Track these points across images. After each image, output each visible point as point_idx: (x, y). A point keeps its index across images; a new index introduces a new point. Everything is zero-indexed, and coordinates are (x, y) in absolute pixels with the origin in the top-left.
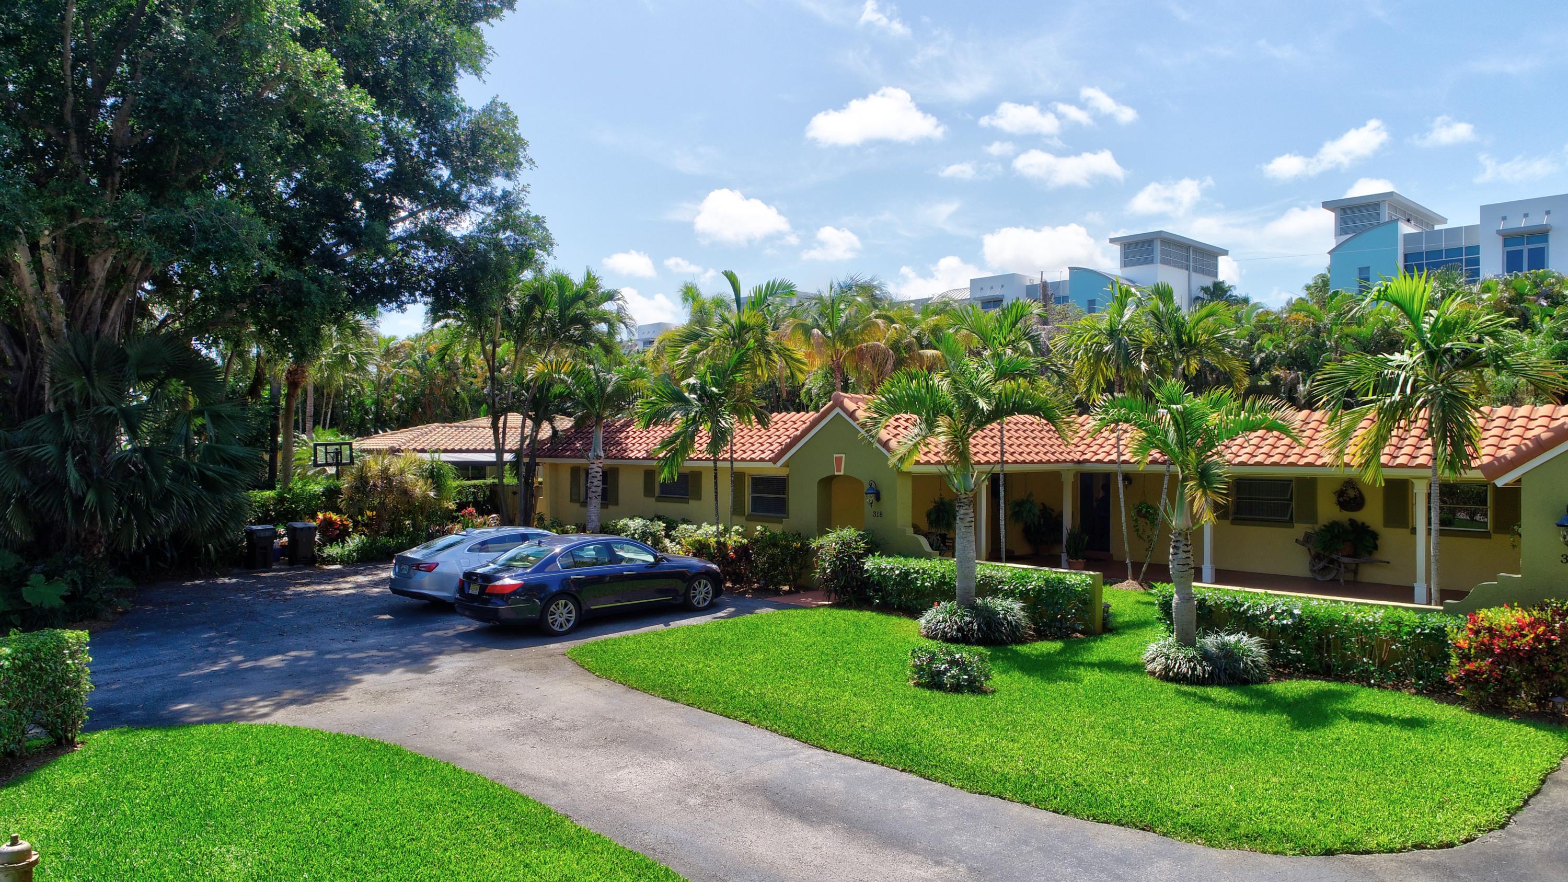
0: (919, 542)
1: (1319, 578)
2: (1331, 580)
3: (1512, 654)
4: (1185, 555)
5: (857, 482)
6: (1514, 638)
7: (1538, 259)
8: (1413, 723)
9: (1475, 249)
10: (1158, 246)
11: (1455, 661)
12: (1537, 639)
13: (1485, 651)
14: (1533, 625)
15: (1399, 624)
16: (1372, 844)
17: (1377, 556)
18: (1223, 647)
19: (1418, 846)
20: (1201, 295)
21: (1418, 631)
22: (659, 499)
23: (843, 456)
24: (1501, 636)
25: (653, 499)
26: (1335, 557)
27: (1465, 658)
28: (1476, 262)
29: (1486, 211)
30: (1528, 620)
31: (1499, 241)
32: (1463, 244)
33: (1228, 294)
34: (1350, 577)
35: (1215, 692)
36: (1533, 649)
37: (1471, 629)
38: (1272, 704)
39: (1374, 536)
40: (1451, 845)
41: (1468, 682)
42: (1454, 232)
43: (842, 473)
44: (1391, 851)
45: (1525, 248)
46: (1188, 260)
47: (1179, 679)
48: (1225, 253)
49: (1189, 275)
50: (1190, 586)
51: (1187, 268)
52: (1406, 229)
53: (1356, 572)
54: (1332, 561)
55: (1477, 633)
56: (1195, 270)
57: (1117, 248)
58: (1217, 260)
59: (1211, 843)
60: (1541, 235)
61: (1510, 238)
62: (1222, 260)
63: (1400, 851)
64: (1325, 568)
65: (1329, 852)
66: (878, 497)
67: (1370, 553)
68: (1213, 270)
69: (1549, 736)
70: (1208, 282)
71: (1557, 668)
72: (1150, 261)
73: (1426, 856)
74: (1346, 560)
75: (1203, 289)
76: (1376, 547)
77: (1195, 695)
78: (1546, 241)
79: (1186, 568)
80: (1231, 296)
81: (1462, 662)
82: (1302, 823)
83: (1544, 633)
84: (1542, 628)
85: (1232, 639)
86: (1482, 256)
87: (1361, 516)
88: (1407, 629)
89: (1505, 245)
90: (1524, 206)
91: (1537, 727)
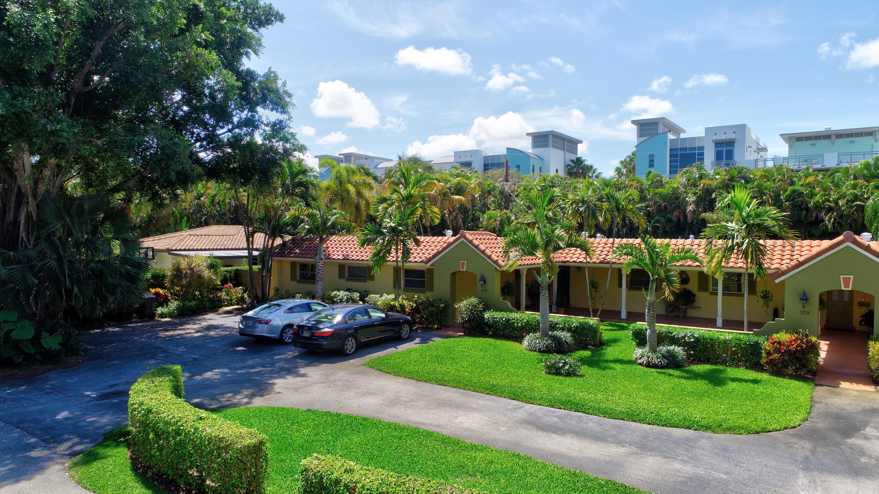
0: (507, 304)
1: (670, 315)
2: (676, 316)
3: (788, 352)
4: (653, 313)
5: (474, 275)
6: (789, 346)
7: (730, 155)
8: (755, 381)
9: (702, 148)
10: (551, 139)
11: (764, 355)
12: (797, 346)
13: (777, 351)
14: (795, 340)
15: (740, 340)
16: (771, 429)
17: (695, 305)
18: (668, 352)
19: (785, 428)
20: (570, 163)
21: (748, 343)
22: (348, 280)
23: (466, 262)
24: (784, 345)
25: (344, 280)
26: (678, 305)
27: (769, 353)
28: (703, 154)
29: (708, 130)
30: (793, 338)
31: (713, 145)
32: (697, 145)
33: (584, 164)
34: (683, 314)
35: (672, 371)
36: (796, 350)
37: (771, 342)
38: (696, 376)
39: (694, 295)
40: (795, 427)
41: (770, 363)
42: (692, 139)
43: (465, 270)
44: (777, 431)
45: (724, 149)
46: (564, 145)
47: (655, 366)
48: (581, 142)
49: (565, 153)
50: (655, 325)
51: (564, 150)
52: (671, 136)
53: (685, 312)
54: (676, 307)
55: (773, 344)
56: (567, 151)
57: (530, 139)
58: (577, 146)
59: (714, 432)
60: (731, 143)
61: (718, 144)
62: (579, 145)
63: (780, 430)
64: (673, 310)
65: (758, 433)
66: (485, 282)
67: (692, 304)
68: (574, 151)
69: (804, 384)
70: (574, 157)
71: (804, 357)
72: (547, 146)
73: (790, 431)
74: (683, 307)
75: (571, 160)
76: (694, 301)
77: (664, 373)
78: (733, 146)
79: (653, 318)
80: (585, 165)
81: (768, 356)
82: (742, 422)
83: (800, 344)
84: (799, 342)
85: (672, 348)
86: (705, 151)
87: (689, 287)
88: (743, 342)
89: (716, 147)
90: (724, 129)
91: (799, 381)
